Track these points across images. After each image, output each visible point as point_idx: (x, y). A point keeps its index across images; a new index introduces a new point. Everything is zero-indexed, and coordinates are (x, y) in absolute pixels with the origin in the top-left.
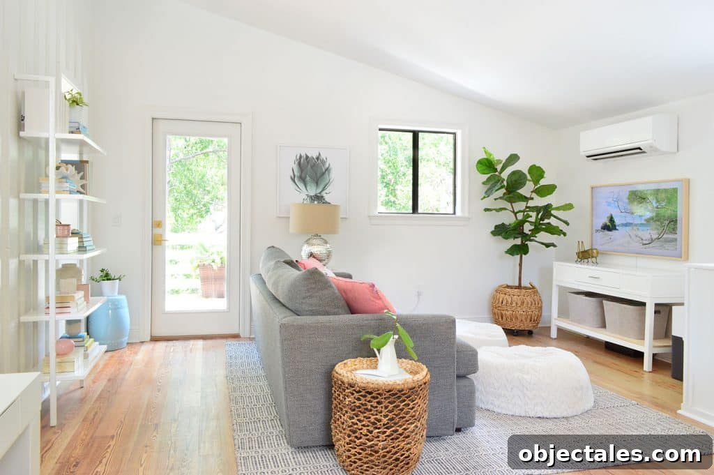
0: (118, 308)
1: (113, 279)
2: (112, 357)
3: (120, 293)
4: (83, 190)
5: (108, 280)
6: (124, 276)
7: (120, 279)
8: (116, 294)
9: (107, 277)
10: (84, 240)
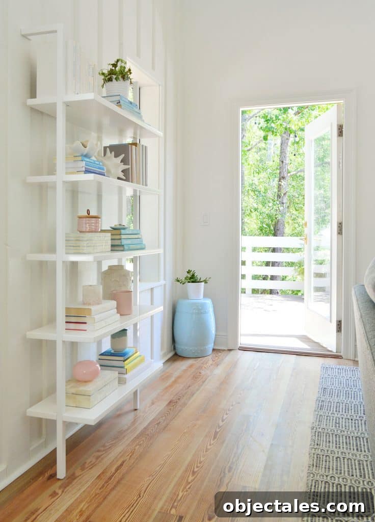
0: (201, 313)
1: (199, 282)
2: (191, 366)
3: (205, 296)
4: (127, 176)
5: (193, 282)
6: (210, 278)
7: (206, 282)
8: (202, 297)
9: (193, 279)
10: (123, 237)
